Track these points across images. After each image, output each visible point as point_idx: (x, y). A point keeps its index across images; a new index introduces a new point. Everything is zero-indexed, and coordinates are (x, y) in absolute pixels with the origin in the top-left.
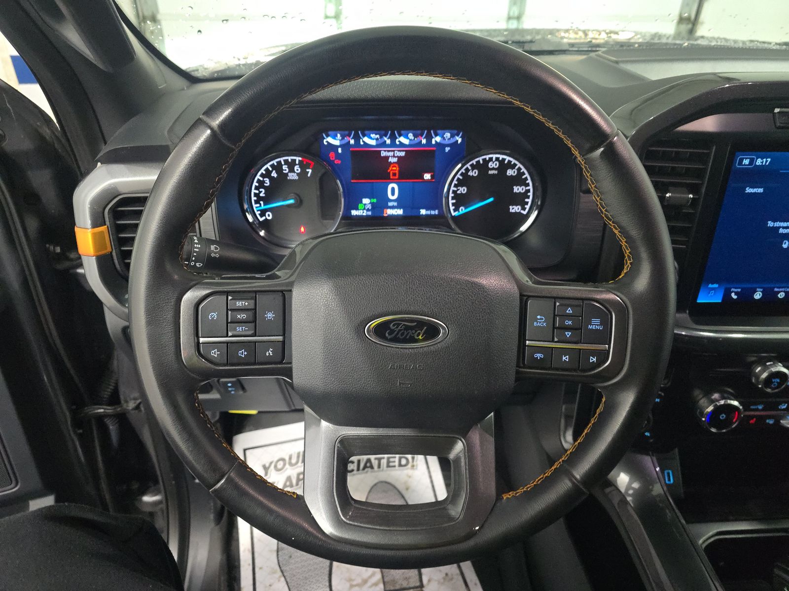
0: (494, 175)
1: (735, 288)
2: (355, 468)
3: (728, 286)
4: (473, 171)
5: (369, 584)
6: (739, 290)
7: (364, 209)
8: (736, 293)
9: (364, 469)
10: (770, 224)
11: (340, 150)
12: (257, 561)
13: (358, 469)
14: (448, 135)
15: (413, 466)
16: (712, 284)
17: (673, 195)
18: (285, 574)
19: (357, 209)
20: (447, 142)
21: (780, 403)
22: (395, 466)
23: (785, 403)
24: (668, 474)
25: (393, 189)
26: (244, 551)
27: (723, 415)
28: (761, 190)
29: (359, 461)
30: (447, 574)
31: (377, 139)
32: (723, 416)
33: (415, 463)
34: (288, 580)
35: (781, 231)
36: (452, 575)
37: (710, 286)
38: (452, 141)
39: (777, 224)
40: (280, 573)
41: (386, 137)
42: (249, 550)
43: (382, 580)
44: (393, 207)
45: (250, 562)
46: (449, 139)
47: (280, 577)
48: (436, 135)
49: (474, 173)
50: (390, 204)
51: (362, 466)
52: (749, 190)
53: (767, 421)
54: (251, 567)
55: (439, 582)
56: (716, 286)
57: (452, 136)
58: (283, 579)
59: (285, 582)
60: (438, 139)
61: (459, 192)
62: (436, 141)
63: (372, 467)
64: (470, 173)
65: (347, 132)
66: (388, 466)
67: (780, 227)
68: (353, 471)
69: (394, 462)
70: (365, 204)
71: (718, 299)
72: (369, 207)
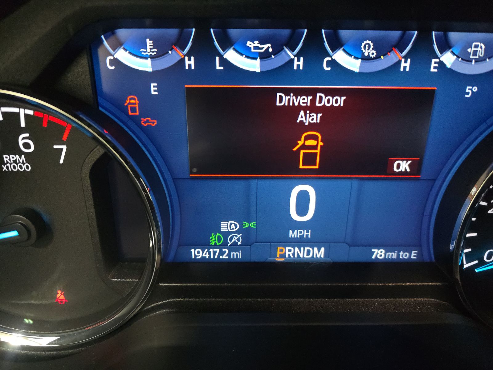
7: (225, 245)
11: (153, 87)
19: (205, 245)
20: (472, 69)
25: (303, 197)
31: (265, 56)
41: (292, 50)
44: (300, 242)
48: (445, 47)
50: (294, 234)
60: (449, 59)
62: (441, 66)
65: (173, 32)
70: (226, 234)
72: (237, 238)
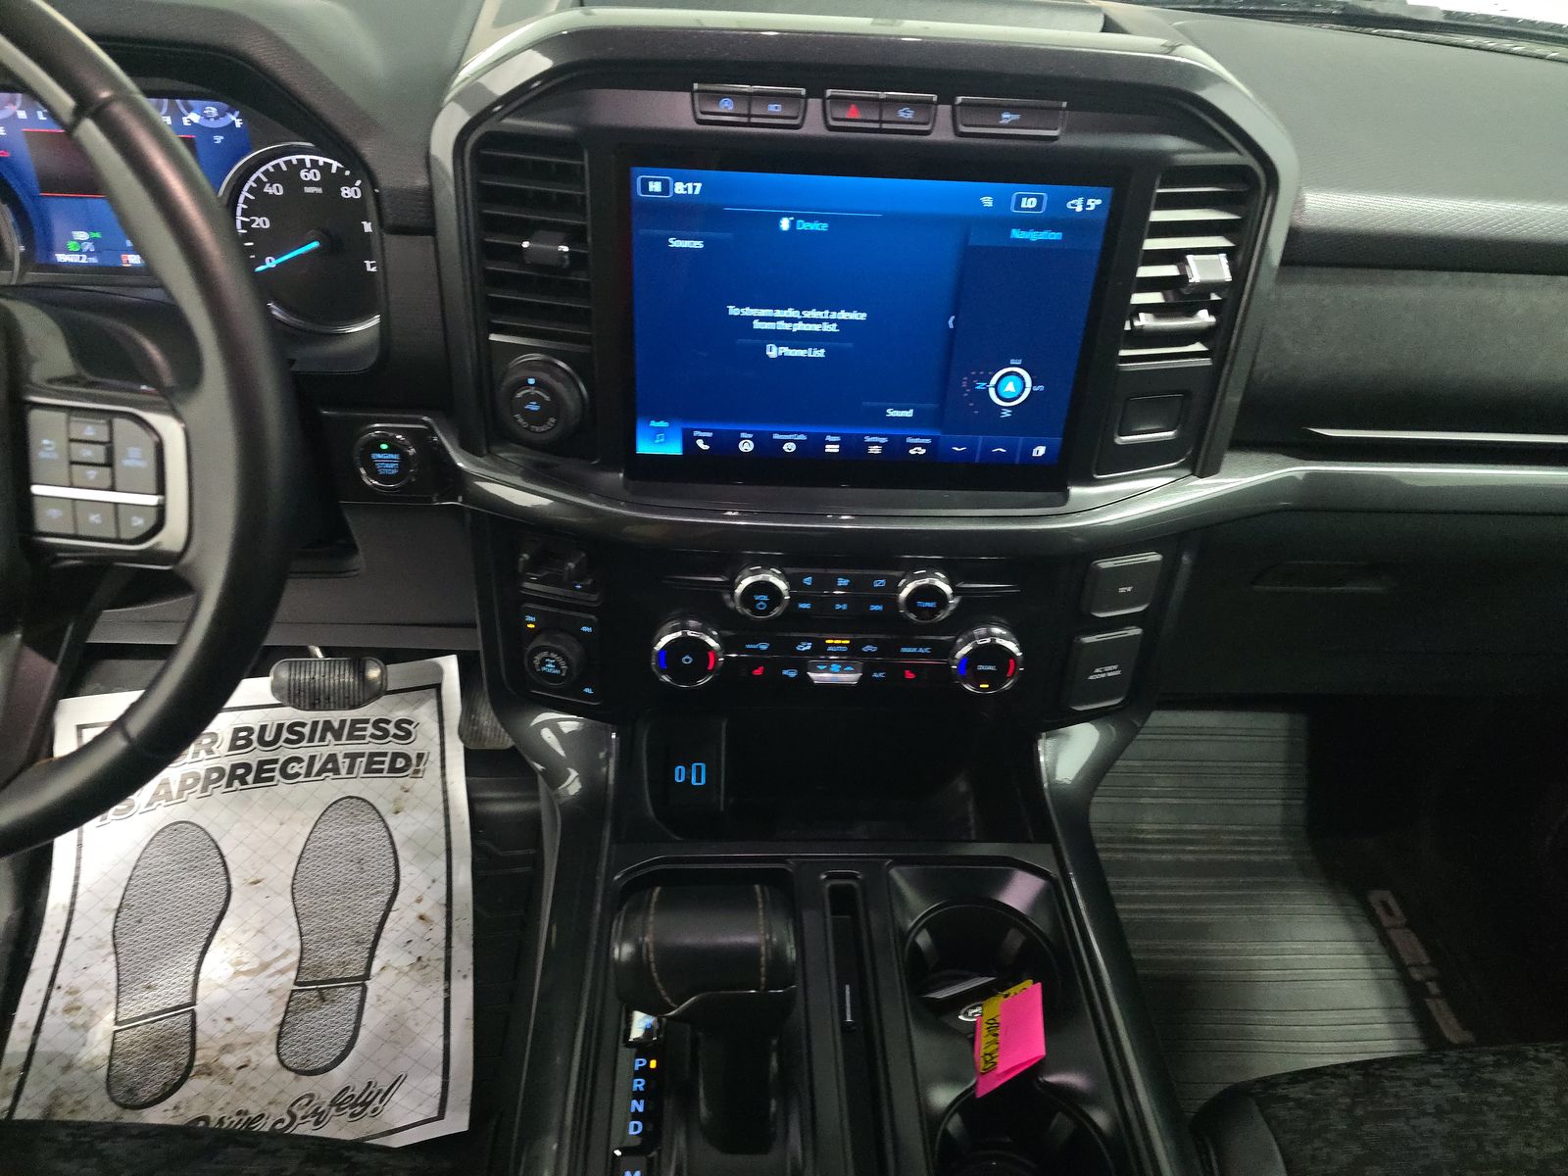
0: (315, 194)
1: (703, 431)
2: (303, 771)
3: (690, 426)
4: (271, 186)
5: (271, 970)
6: (709, 435)
8: (706, 440)
9: (319, 774)
10: (733, 311)
12: (73, 927)
13: (308, 774)
14: (212, 110)
15: (417, 772)
16: (657, 421)
17: (535, 245)
18: (120, 950)
20: (212, 124)
21: (799, 641)
22: (381, 771)
23: (808, 640)
24: (699, 768)
26: (55, 908)
27: (687, 657)
28: (698, 244)
29: (312, 758)
30: (419, 958)
32: (687, 660)
33: (421, 767)
34: (121, 961)
35: (757, 325)
36: (429, 960)
37: (653, 424)
38: (223, 123)
39: (748, 312)
40: (111, 949)
42: (64, 907)
43: (296, 966)
45: (62, 927)
46: (216, 118)
47: (109, 954)
48: (190, 109)
49: (275, 190)
51: (317, 767)
52: (675, 243)
53: (785, 672)
54: (60, 937)
55: (400, 972)
56: (662, 424)
57: (222, 114)
58: (112, 958)
59: (114, 964)
60: (195, 117)
61: (254, 226)
62: (191, 122)
63: (336, 771)
64: (269, 190)
66: (368, 770)
67: (753, 318)
68: (297, 775)
69: (383, 762)
71: (675, 449)
